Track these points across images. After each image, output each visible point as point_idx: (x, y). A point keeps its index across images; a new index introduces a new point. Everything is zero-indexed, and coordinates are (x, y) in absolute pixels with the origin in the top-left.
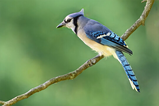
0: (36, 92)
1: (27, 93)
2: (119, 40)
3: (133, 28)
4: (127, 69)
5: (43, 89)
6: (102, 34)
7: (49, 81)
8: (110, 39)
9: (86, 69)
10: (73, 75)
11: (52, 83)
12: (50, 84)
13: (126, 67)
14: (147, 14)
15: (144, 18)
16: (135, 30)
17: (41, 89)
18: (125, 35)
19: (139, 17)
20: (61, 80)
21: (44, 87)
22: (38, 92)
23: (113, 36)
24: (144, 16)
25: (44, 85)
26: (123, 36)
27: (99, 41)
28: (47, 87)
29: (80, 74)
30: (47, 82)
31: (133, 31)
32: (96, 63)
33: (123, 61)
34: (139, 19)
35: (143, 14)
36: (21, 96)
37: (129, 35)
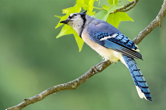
0: (31, 103)
1: (19, 105)
2: (127, 43)
3: (147, 30)
4: (135, 75)
5: (39, 101)
6: (106, 35)
7: (46, 91)
8: (115, 42)
9: (91, 77)
10: (76, 84)
11: (49, 94)
12: (48, 95)
13: (133, 72)
14: (164, 14)
15: (161, 19)
16: (149, 33)
17: (37, 100)
18: (138, 38)
19: (155, 18)
20: (61, 89)
21: (40, 97)
22: (33, 103)
23: (119, 38)
24: (161, 16)
25: (40, 95)
26: (135, 39)
27: (103, 44)
28: (44, 98)
29: (83, 82)
30: (44, 92)
31: (147, 33)
32: (102, 70)
33: (130, 66)
34: (155, 20)
35: (159, 13)
36: (12, 108)
37: (142, 38)
